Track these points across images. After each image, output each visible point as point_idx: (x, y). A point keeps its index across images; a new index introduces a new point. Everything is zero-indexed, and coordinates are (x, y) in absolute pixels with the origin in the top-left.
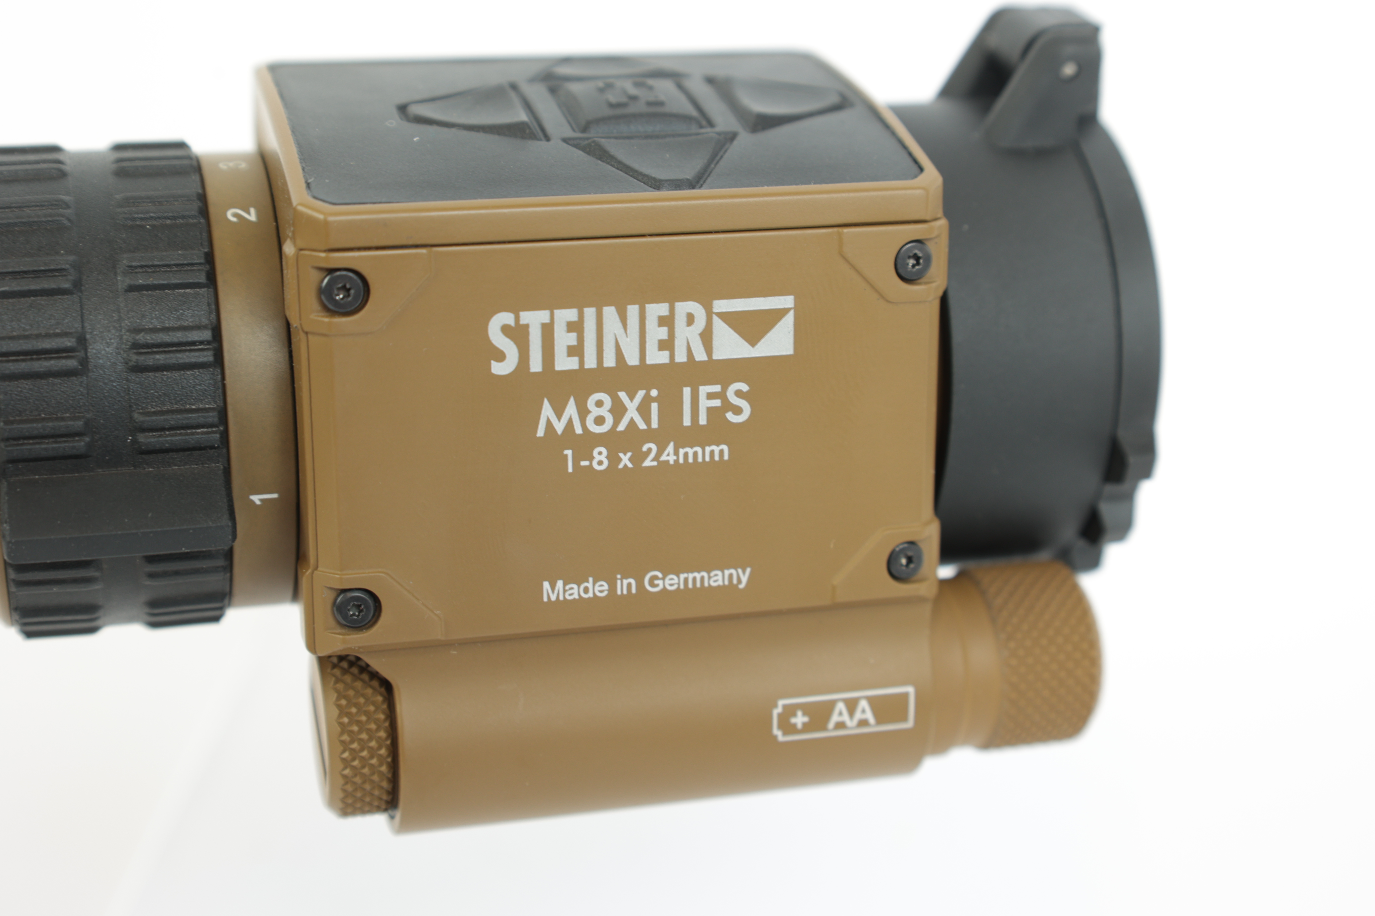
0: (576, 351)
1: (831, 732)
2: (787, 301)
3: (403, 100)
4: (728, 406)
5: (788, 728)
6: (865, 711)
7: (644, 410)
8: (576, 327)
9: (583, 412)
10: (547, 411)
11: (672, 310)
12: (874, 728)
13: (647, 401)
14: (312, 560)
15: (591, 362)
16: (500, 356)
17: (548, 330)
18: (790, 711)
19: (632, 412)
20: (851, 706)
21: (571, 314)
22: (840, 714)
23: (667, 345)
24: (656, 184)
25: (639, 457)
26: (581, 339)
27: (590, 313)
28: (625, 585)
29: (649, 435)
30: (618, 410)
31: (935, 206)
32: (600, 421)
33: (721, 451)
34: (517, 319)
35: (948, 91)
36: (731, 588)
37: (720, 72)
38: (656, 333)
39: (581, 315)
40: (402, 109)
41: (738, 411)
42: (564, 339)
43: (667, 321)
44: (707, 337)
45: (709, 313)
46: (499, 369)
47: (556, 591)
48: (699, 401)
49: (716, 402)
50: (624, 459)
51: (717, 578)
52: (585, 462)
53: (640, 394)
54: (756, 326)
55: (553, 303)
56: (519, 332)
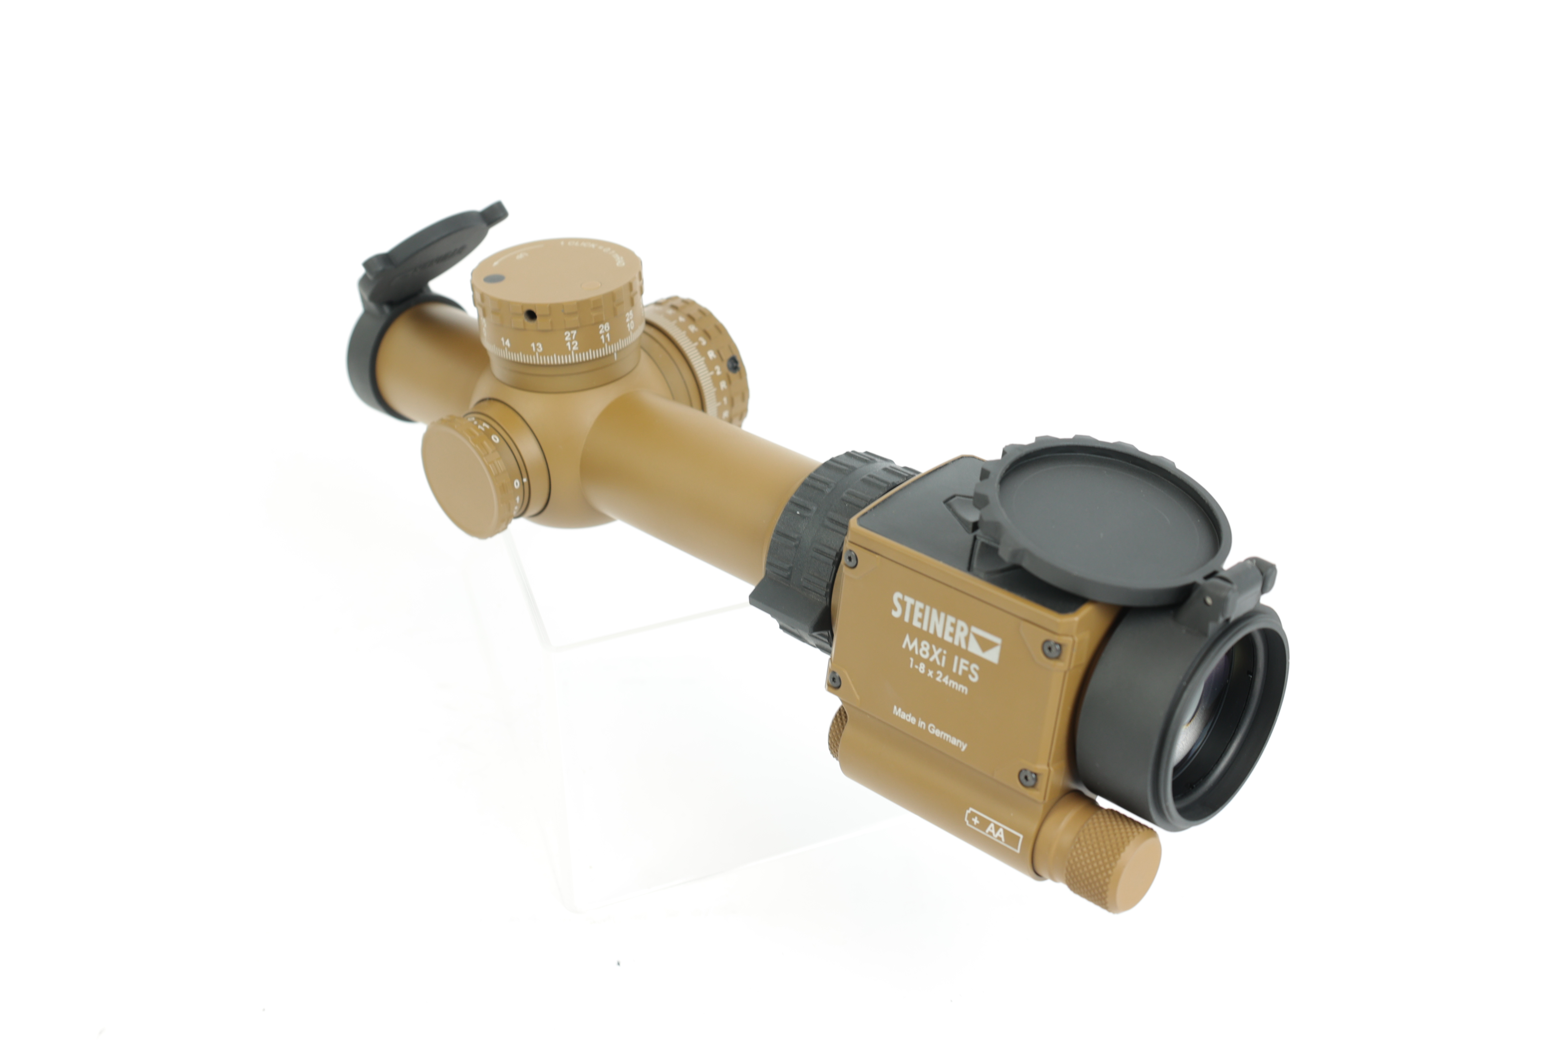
0: (921, 621)
1: (986, 834)
2: (999, 641)
4: (969, 672)
5: (970, 821)
6: (1001, 834)
7: (940, 656)
8: (922, 611)
9: (919, 647)
10: (907, 639)
11: (957, 622)
12: (1003, 843)
13: (942, 654)
15: (925, 628)
16: (895, 610)
17: (913, 607)
18: (973, 815)
19: (936, 656)
20: (997, 828)
21: (921, 606)
22: (991, 828)
23: (953, 635)
25: (935, 675)
26: (923, 617)
27: (928, 608)
28: (921, 724)
29: (940, 668)
30: (931, 653)
32: (924, 653)
33: (963, 689)
34: (903, 598)
36: (958, 748)
38: (949, 629)
39: (925, 608)
41: (973, 676)
42: (917, 614)
43: (954, 625)
44: (967, 640)
45: (971, 632)
46: (894, 614)
47: (898, 712)
48: (961, 665)
49: (966, 669)
50: (930, 673)
51: (954, 741)
52: (916, 667)
53: (940, 650)
54: (986, 645)
55: (916, 598)
56: (903, 603)
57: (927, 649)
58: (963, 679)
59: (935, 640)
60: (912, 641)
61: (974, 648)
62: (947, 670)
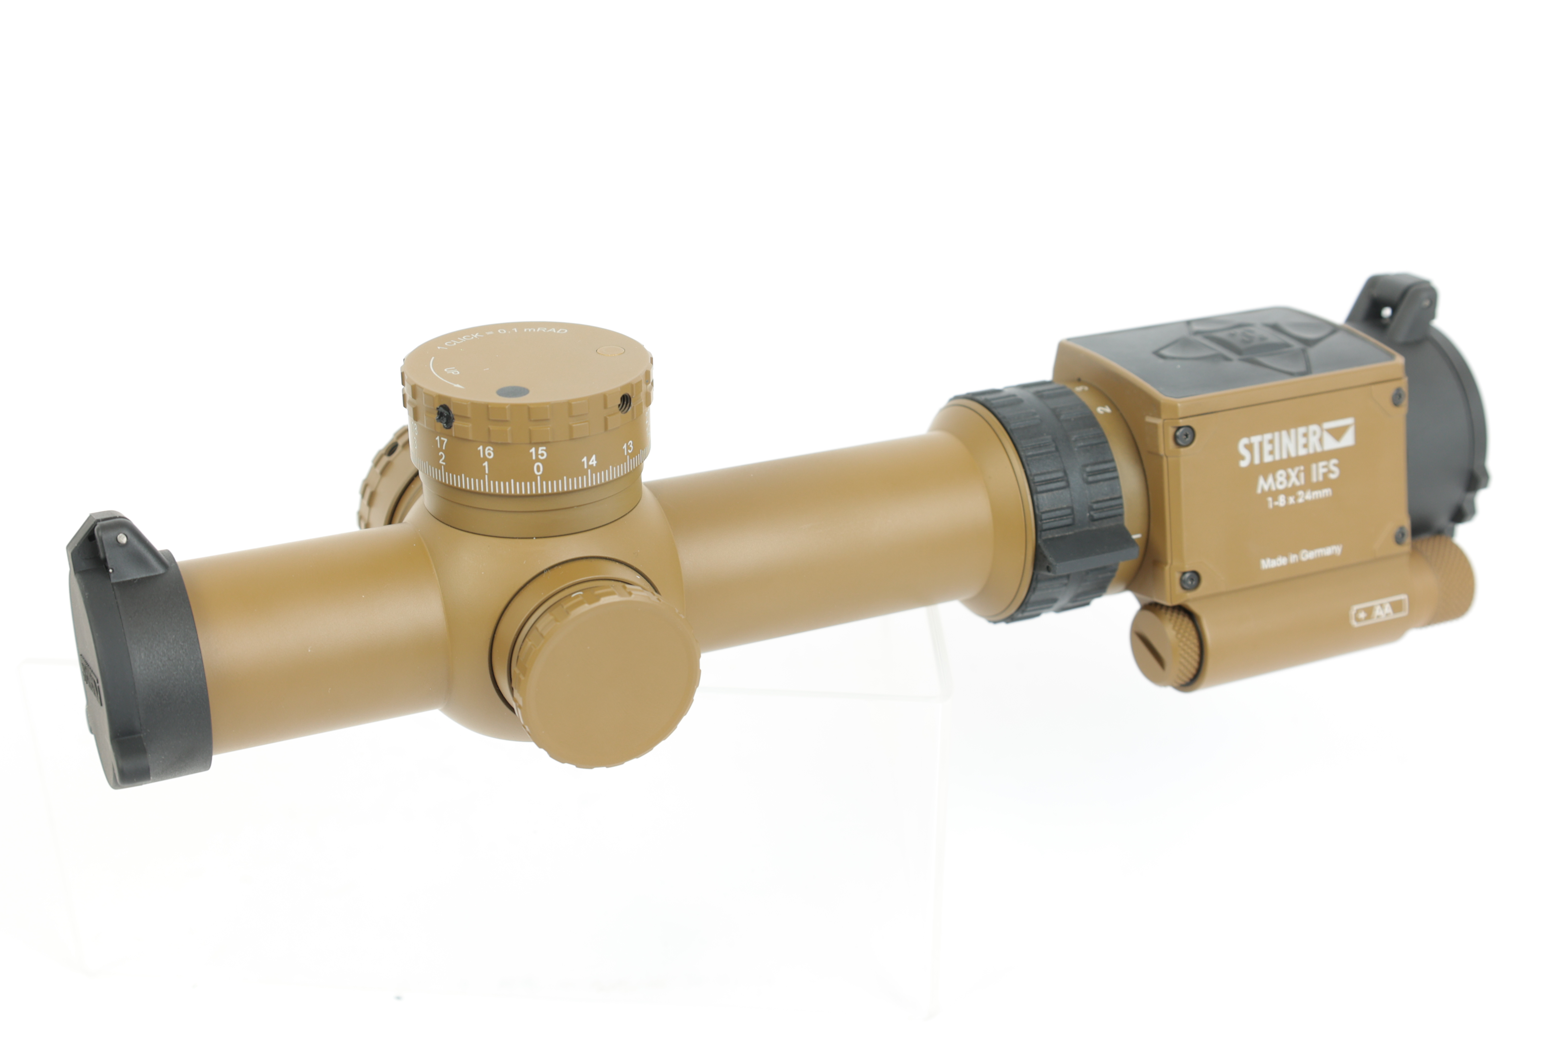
0: (1271, 452)
1: (1374, 621)
2: (1349, 421)
3: (1155, 348)
4: (1330, 471)
5: (1358, 620)
6: (1388, 609)
7: (1298, 477)
8: (1271, 442)
9: (1275, 480)
10: (1261, 481)
11: (1308, 430)
12: (1393, 616)
13: (1299, 472)
14: (1169, 561)
15: (1277, 458)
16: (1243, 458)
17: (1261, 444)
18: (1358, 611)
19: (1293, 479)
20: (1382, 605)
21: (1268, 436)
22: (1378, 612)
23: (1306, 446)
24: (1292, 374)
25: (1296, 498)
26: (1273, 447)
27: (1277, 434)
28: (1293, 558)
29: (1301, 488)
30: (1288, 478)
31: (1400, 372)
32: (1281, 483)
33: (1327, 492)
34: (1250, 440)
35: (1351, 319)
36: (1333, 557)
37: (1272, 320)
38: (1302, 440)
39: (1274, 437)
40: (1157, 353)
41: (1332, 472)
42: (1267, 447)
43: (1305, 435)
44: (1321, 440)
45: (1322, 430)
46: (1244, 464)
47: (1267, 564)
48: (1319, 470)
49: (1325, 470)
50: (1291, 500)
51: (1328, 551)
52: (1276, 503)
53: (1297, 469)
54: (1337, 434)
55: (1261, 432)
56: (1249, 447)
57: (1283, 479)
58: (1326, 482)
59: (1288, 463)
60: (1266, 479)
61: (1330, 444)
62: (1309, 486)
